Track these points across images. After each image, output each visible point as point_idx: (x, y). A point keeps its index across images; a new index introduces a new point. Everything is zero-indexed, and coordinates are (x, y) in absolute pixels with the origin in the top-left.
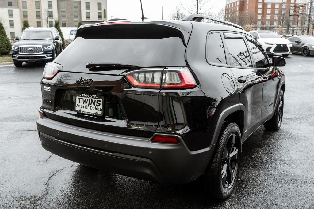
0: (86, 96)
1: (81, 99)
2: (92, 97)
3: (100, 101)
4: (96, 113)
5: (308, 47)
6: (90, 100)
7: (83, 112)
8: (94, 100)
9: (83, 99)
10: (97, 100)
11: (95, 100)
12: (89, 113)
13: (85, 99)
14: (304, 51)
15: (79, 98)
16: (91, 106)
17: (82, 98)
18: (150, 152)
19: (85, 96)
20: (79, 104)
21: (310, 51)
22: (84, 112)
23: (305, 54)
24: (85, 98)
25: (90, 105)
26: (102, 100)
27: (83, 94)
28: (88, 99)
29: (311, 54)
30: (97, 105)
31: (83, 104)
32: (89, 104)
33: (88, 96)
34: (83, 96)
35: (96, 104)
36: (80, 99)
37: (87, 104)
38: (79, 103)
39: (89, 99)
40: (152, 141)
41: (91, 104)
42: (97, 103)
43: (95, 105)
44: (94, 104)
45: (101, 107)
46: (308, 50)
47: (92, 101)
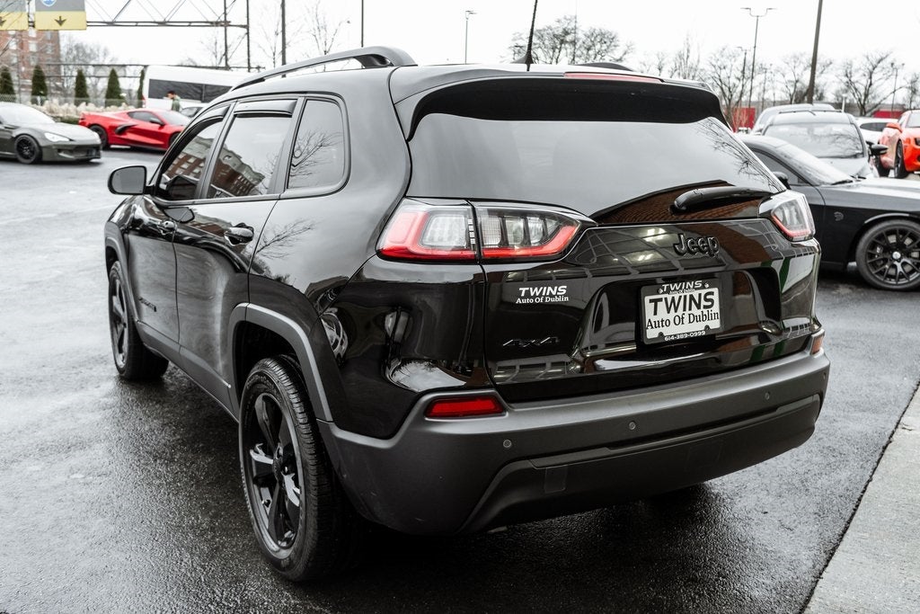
0: (675, 289)
1: (660, 300)
2: (691, 287)
3: (712, 293)
4: (707, 327)
5: (32, 137)
6: (685, 297)
7: (673, 338)
8: (695, 294)
9: (666, 299)
10: (703, 292)
11: (700, 295)
12: (688, 333)
13: (673, 299)
14: (20, 149)
15: (651, 301)
16: (690, 312)
17: (663, 296)
19: (672, 289)
20: (654, 319)
21: (40, 147)
22: (675, 336)
23: (27, 157)
24: (671, 296)
25: (687, 312)
26: (715, 290)
27: (665, 286)
28: (680, 297)
29: (45, 158)
30: (705, 307)
31: (669, 312)
32: (684, 310)
33: (681, 288)
34: (668, 291)
35: (703, 303)
36: (655, 301)
37: (680, 311)
38: (655, 314)
39: (683, 295)
41: (690, 309)
42: (706, 300)
43: (702, 307)
44: (698, 306)
45: (716, 309)
46: (36, 145)
47: (692, 297)
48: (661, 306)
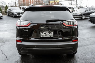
4: (51, 36)
7: (45, 37)
8: (49, 32)
10: (50, 32)
18: (73, 45)
26: (53, 32)
33: (46, 31)
34: (44, 31)
35: (50, 33)
37: (46, 34)
40: (72, 42)
41: (48, 34)
45: (52, 34)
47: (48, 32)
48: (43, 33)
